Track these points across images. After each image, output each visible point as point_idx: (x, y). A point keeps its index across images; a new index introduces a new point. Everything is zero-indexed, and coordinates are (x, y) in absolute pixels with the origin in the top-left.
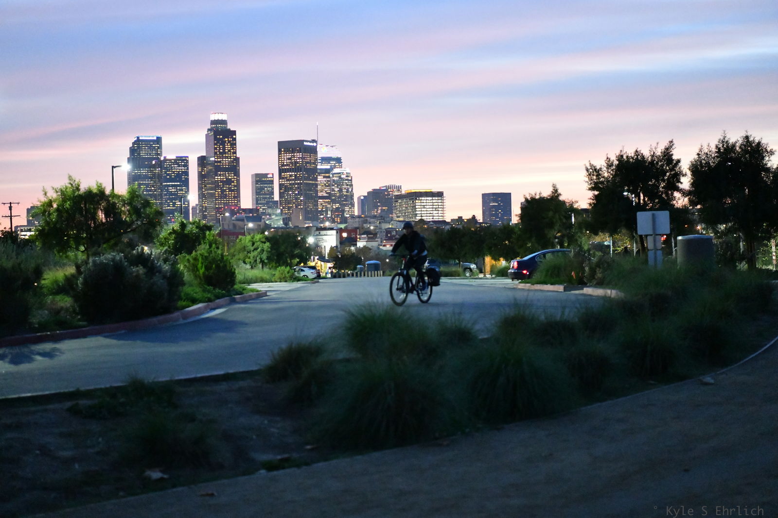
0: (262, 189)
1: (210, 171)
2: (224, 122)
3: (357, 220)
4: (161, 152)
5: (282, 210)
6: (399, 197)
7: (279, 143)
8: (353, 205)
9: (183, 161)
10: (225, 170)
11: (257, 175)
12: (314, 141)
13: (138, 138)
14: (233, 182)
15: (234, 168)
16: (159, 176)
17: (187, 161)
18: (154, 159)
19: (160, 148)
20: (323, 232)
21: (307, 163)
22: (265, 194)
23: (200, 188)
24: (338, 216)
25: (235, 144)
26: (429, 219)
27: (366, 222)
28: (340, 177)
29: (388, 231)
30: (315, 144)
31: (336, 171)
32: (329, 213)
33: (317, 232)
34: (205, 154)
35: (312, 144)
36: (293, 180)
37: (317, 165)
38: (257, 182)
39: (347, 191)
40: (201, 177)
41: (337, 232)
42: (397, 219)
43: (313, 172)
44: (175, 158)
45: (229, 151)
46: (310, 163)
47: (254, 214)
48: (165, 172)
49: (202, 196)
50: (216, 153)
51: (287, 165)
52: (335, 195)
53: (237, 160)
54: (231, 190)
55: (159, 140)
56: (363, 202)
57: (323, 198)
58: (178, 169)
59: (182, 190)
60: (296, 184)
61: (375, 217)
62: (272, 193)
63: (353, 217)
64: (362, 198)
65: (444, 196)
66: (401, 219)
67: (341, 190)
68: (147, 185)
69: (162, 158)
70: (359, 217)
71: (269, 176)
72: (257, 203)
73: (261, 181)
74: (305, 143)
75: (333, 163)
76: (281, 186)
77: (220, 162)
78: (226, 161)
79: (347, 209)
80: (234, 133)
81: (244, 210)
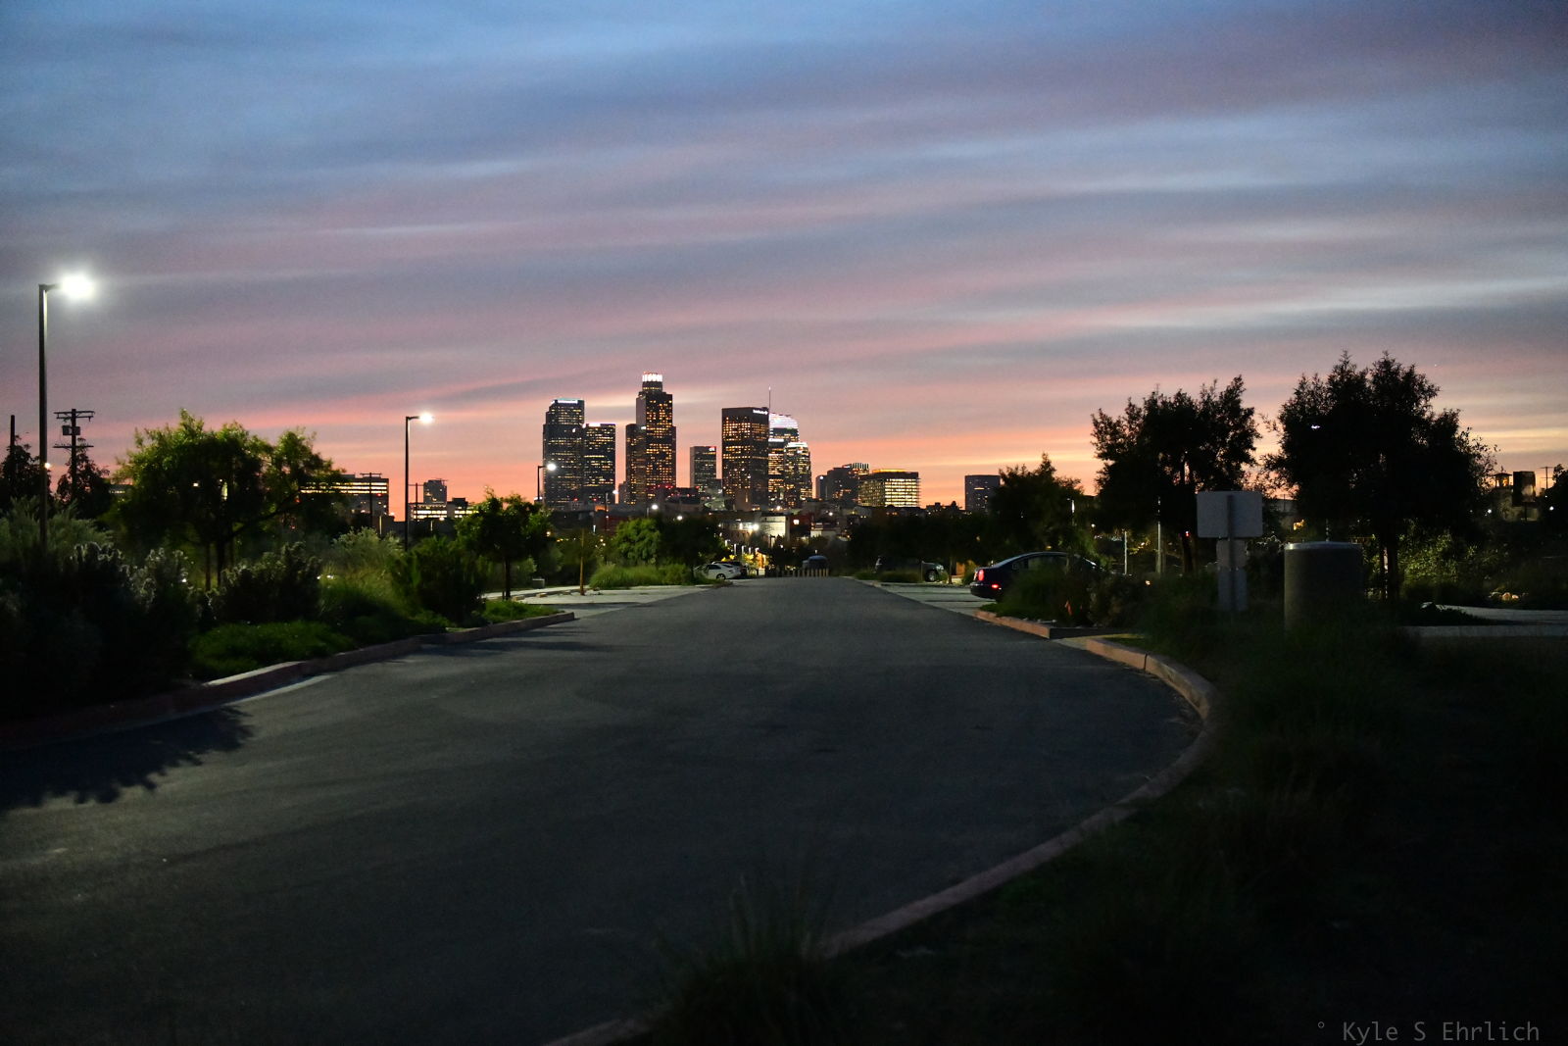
0: (703, 464)
1: (640, 442)
2: (658, 384)
3: (814, 504)
4: (583, 418)
5: (724, 490)
6: (864, 478)
7: (724, 410)
8: (811, 487)
9: (608, 430)
10: (659, 441)
11: (696, 448)
12: (764, 409)
13: (556, 401)
14: (668, 456)
15: (670, 438)
16: (581, 447)
17: (614, 430)
18: (574, 427)
19: (582, 413)
20: (770, 518)
21: (756, 435)
22: (706, 471)
23: (628, 463)
24: (791, 499)
25: (671, 411)
26: (901, 505)
27: (824, 507)
28: (795, 453)
29: (851, 518)
30: (766, 413)
31: (791, 445)
32: (782, 495)
33: (763, 518)
34: (634, 422)
35: (762, 412)
36: (740, 455)
37: (768, 438)
38: (696, 457)
39: (804, 470)
40: (630, 449)
41: (787, 519)
42: (863, 504)
43: (764, 447)
44: (599, 425)
45: (664, 419)
46: (759, 435)
47: (691, 496)
48: (588, 443)
49: (629, 472)
50: (648, 421)
51: (732, 437)
52: (789, 474)
53: (673, 429)
54: (664, 465)
55: (581, 404)
56: (822, 483)
57: (774, 477)
58: (603, 439)
59: (607, 464)
60: (743, 459)
61: (835, 500)
62: (714, 470)
63: (809, 500)
64: (822, 478)
65: (920, 476)
66: (867, 504)
67: (796, 468)
68: (566, 457)
69: (584, 426)
70: (816, 500)
71: (710, 450)
72: (696, 483)
73: (701, 456)
74: (755, 411)
75: (787, 435)
76: (724, 461)
77: (652, 432)
78: (660, 430)
79: (803, 490)
80: (671, 396)
81: (678, 489)
